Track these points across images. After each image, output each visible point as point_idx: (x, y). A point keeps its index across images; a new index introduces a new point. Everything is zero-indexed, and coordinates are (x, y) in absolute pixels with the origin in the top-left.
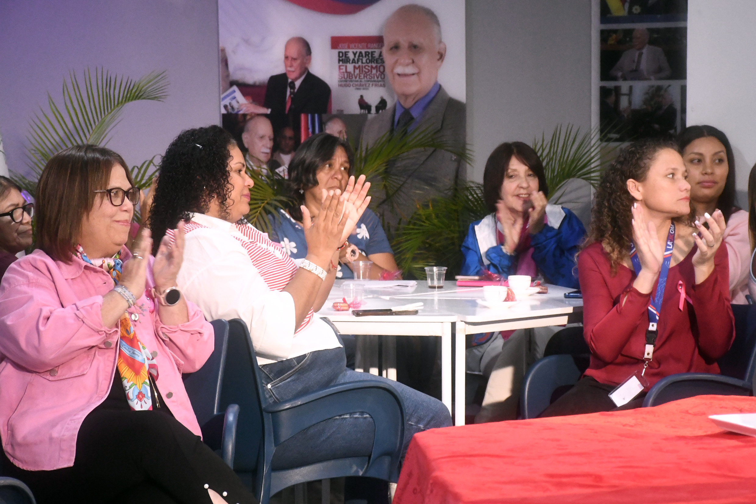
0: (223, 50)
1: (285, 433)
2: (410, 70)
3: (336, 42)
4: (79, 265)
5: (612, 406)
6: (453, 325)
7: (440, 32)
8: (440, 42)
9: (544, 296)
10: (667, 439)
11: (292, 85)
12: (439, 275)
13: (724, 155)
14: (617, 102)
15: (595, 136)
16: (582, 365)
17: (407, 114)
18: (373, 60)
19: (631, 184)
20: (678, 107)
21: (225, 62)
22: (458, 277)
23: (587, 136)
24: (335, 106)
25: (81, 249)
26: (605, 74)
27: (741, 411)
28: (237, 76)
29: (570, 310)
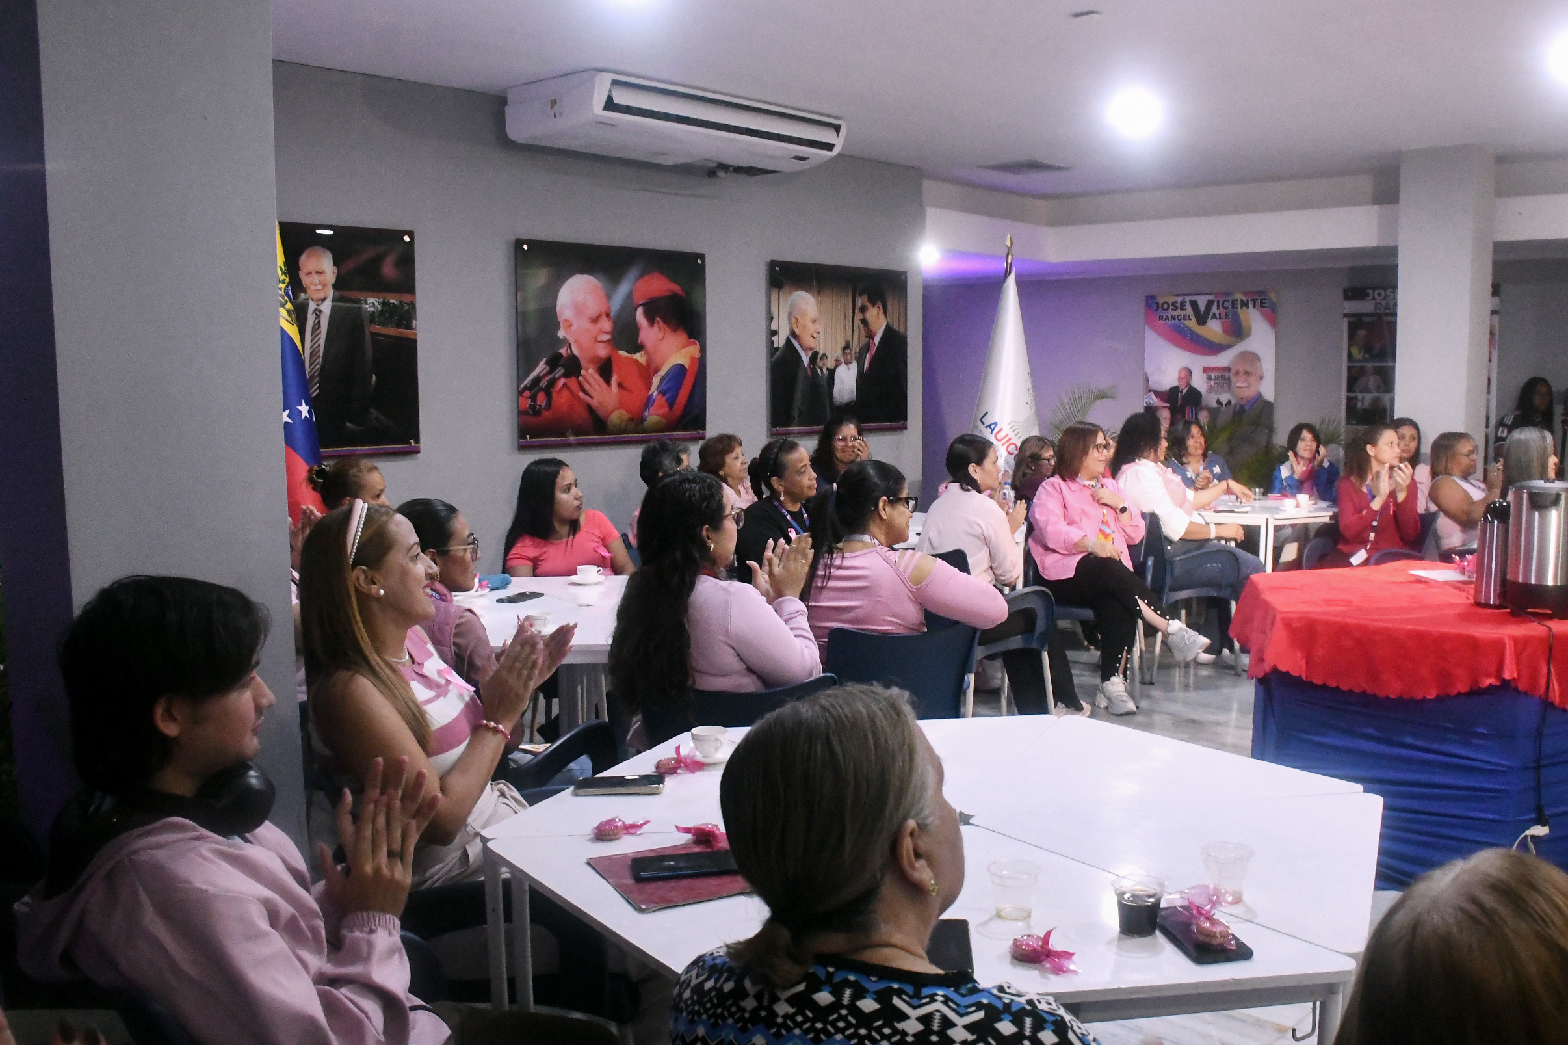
0: (1146, 374)
1: (1177, 572)
2: (1244, 385)
3: (1205, 370)
4: (1080, 484)
5: (1350, 565)
6: (1267, 520)
7: (1261, 366)
8: (1261, 370)
9: (1316, 506)
10: (1386, 583)
11: (1182, 392)
12: (1259, 493)
13: (1416, 436)
14: (1356, 404)
15: (1343, 423)
16: (1336, 543)
17: (1242, 408)
18: (1225, 379)
19: (1369, 447)
20: (1388, 408)
21: (1147, 380)
22: (1269, 494)
23: (1339, 423)
24: (1204, 402)
25: (1080, 475)
26: (1350, 389)
27: (1425, 569)
28: (1153, 386)
29: (1331, 513)
